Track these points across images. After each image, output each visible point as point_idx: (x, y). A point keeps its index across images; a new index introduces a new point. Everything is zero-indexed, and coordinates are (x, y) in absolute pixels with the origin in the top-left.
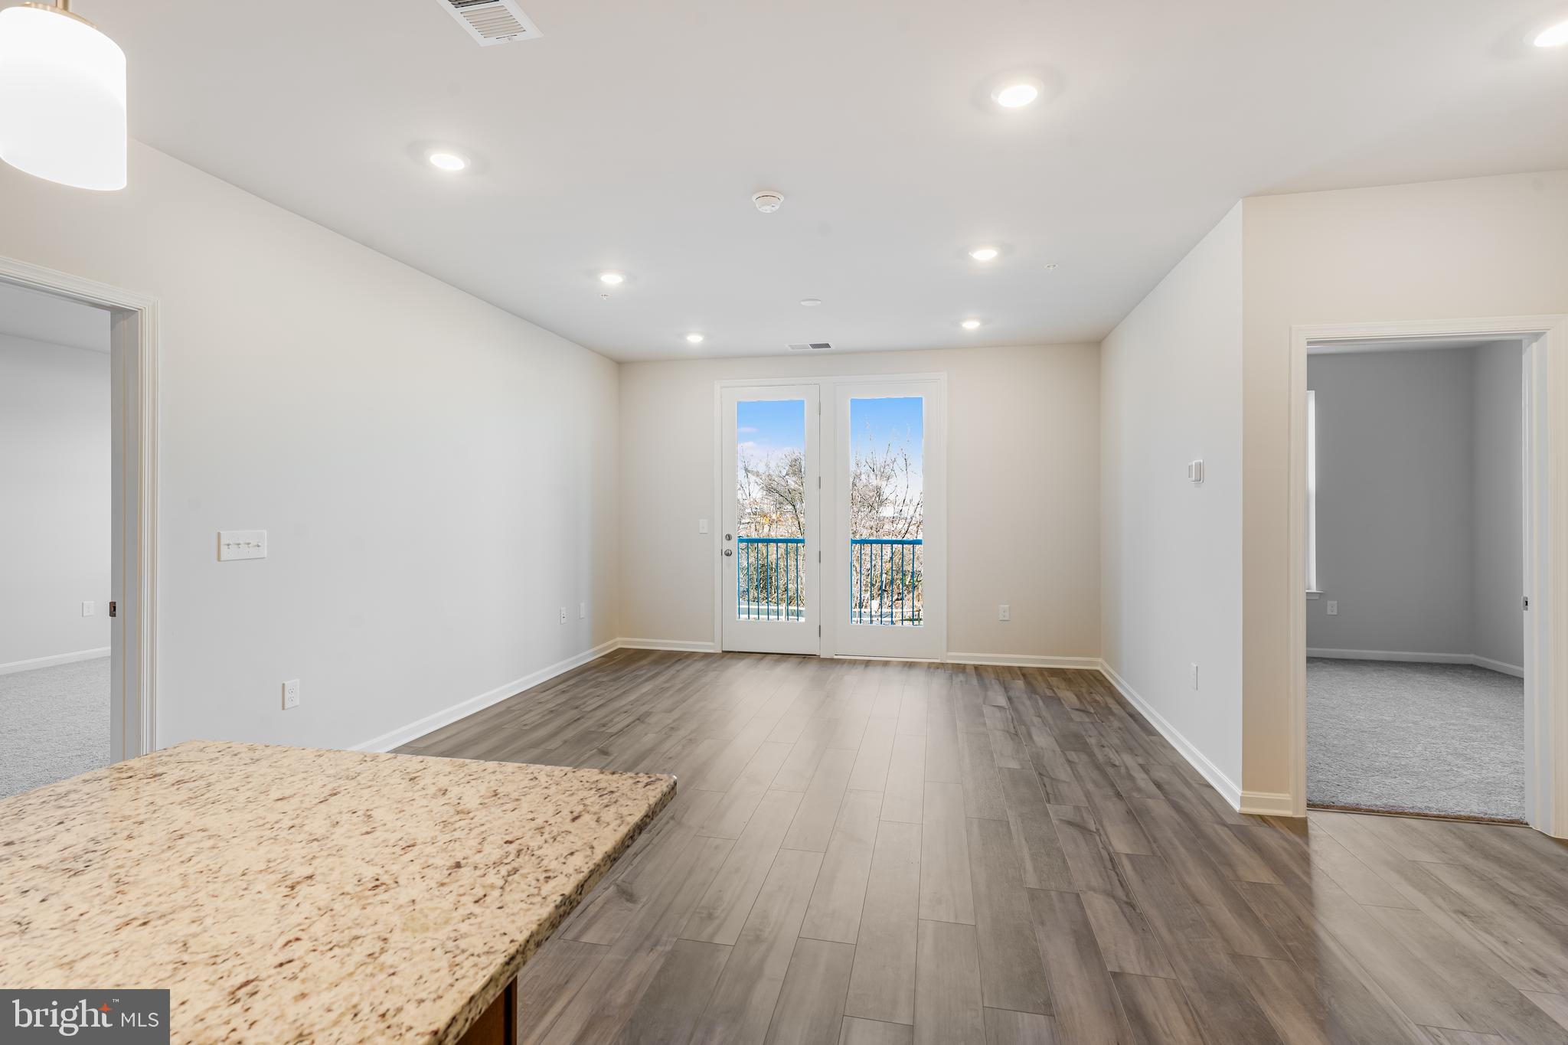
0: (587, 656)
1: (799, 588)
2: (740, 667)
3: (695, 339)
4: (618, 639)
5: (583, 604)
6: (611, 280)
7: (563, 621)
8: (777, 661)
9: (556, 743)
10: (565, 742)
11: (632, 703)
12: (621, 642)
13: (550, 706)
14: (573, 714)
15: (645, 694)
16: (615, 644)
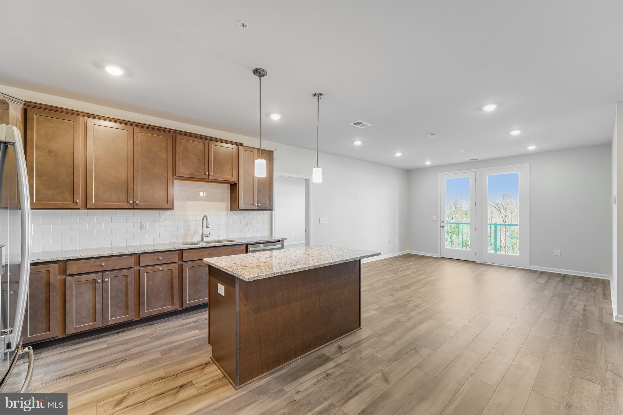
0: (398, 254)
1: (467, 239)
2: (445, 261)
3: (428, 163)
4: (408, 251)
5: (396, 239)
6: (398, 154)
7: (390, 243)
8: (459, 262)
9: (385, 270)
10: (387, 271)
11: (407, 266)
12: (408, 252)
13: (385, 263)
14: (390, 266)
15: (411, 264)
16: (407, 252)
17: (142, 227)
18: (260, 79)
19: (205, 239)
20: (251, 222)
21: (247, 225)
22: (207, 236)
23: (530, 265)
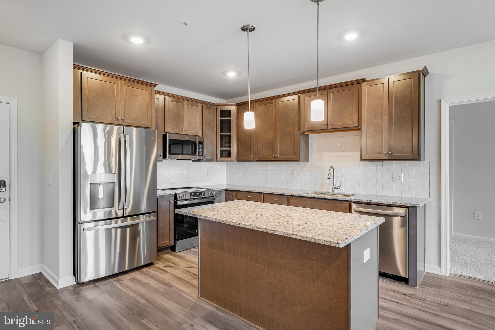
17: (292, 174)
18: (248, 35)
19: (338, 191)
20: (399, 177)
21: (393, 181)
22: (337, 188)
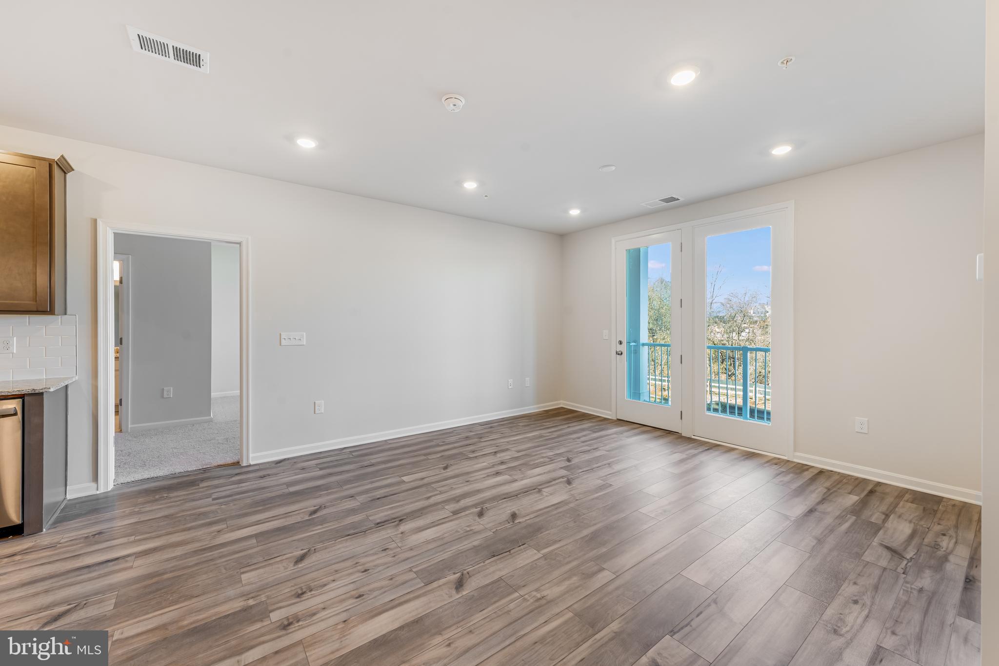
0: (531, 409)
3: (574, 212)
4: (562, 401)
5: (528, 379)
7: (511, 387)
23: (795, 451)
